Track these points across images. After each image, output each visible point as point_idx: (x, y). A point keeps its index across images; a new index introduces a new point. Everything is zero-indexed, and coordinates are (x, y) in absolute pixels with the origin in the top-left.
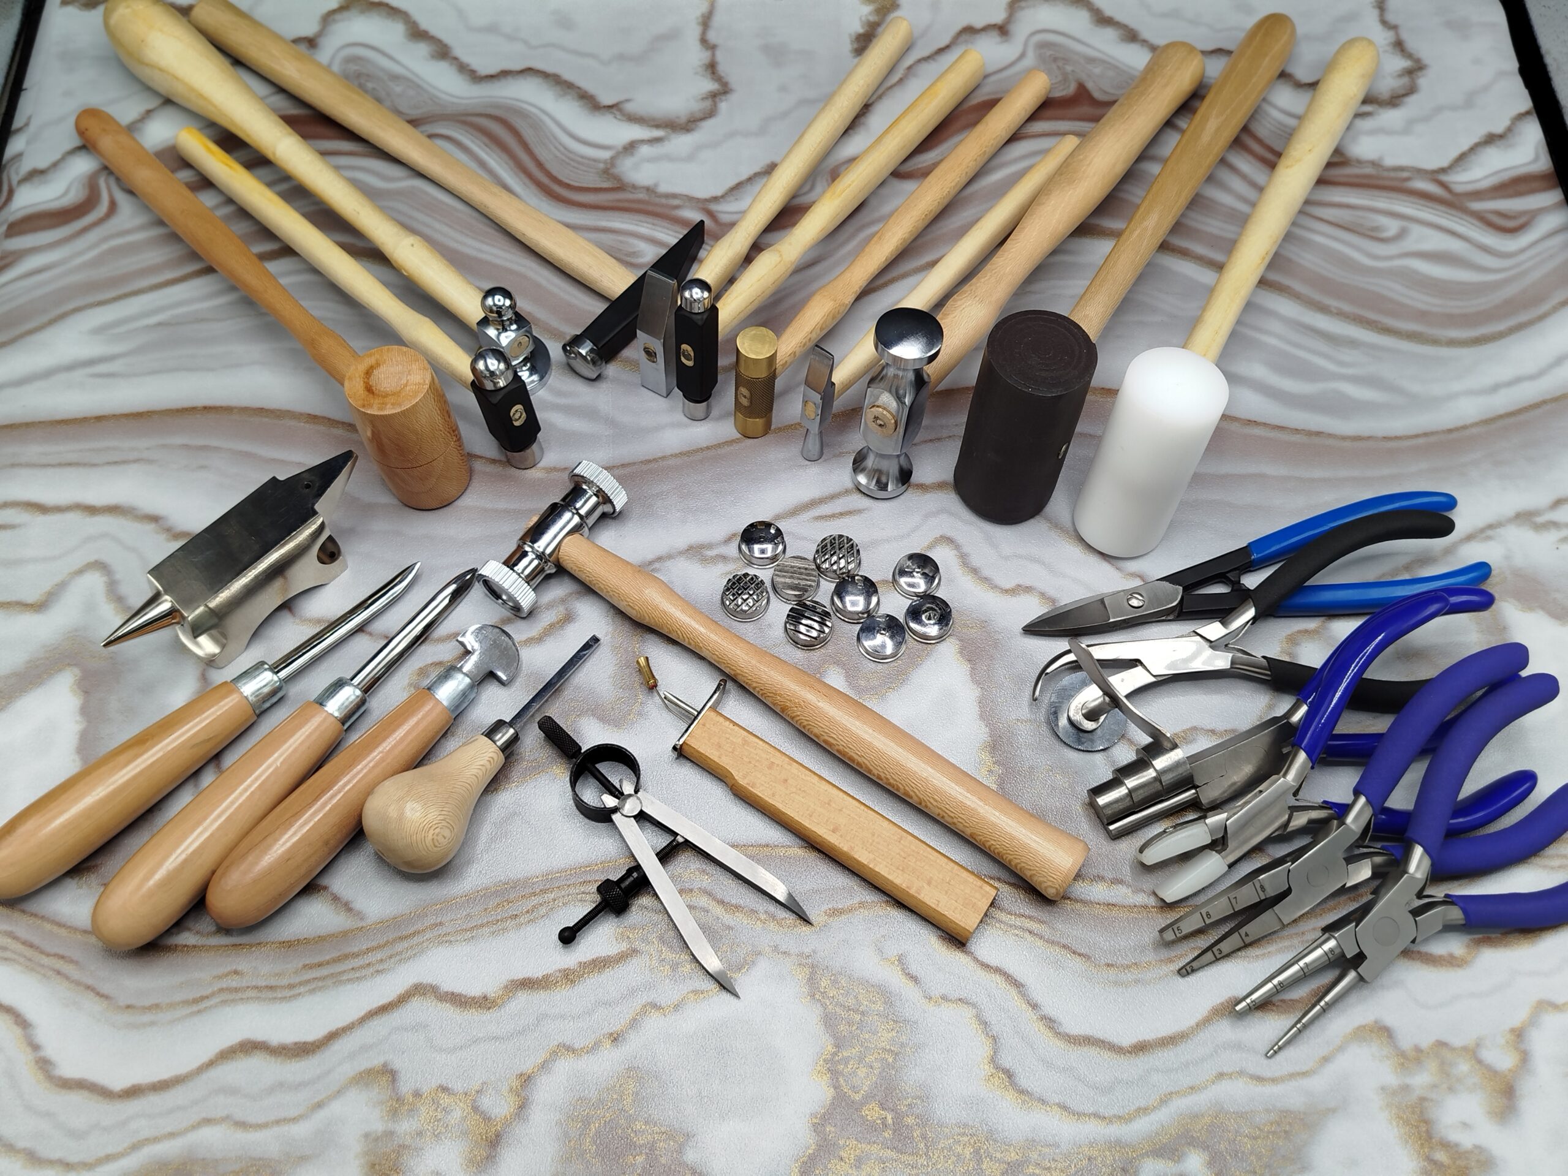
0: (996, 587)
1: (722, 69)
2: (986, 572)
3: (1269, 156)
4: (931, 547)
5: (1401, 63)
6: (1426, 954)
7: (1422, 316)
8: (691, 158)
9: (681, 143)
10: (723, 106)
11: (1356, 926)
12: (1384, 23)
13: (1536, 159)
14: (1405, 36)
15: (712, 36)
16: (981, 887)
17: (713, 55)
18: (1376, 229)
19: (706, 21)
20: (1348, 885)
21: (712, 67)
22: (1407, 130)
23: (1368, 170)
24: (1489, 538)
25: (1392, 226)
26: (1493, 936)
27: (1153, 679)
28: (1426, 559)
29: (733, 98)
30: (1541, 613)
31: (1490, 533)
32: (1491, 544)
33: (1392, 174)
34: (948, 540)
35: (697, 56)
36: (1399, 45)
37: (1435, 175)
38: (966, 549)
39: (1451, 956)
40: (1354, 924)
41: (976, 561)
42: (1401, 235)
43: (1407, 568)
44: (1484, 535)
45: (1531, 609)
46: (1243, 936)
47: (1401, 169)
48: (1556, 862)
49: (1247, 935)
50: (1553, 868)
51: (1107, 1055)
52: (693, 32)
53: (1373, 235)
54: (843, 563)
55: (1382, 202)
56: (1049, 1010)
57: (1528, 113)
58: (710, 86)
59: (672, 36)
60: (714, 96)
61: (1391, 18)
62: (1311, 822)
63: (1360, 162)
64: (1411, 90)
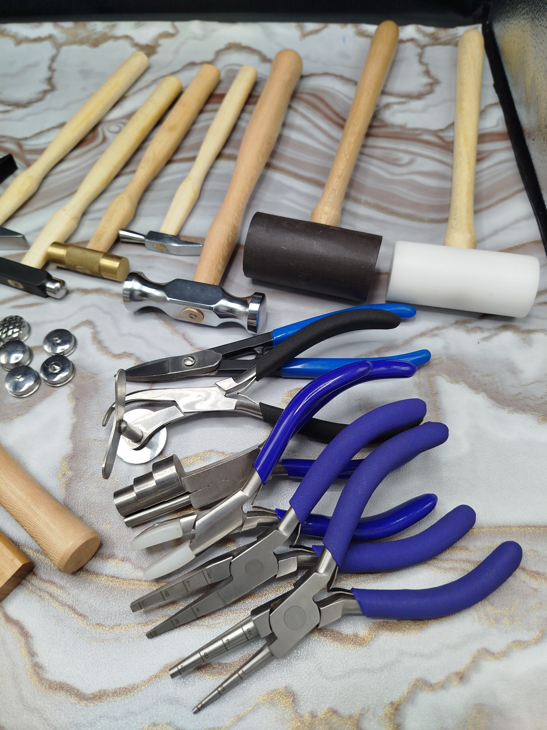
0: (110, 353)
1: (54, 81)
2: (107, 344)
3: (341, 122)
4: (78, 326)
5: (426, 80)
6: (338, 632)
7: (416, 206)
8: (21, 119)
9: (20, 112)
10: (49, 97)
11: (271, 612)
12: (421, 62)
13: (498, 125)
14: (432, 69)
15: (55, 66)
16: (12, 560)
17: (53, 74)
18: (397, 159)
19: (53, 59)
20: (277, 577)
21: (49, 80)
22: (424, 110)
23: (398, 130)
24: (436, 335)
25: (406, 158)
26: (391, 621)
27: (182, 415)
28: (392, 346)
29: (55, 93)
30: (463, 384)
31: (436, 332)
32: (437, 339)
33: (411, 132)
34: (89, 323)
35: (44, 73)
36: (427, 73)
37: (435, 133)
38: (99, 329)
39: (356, 636)
40: (269, 610)
41: (102, 336)
42: (411, 162)
43: (377, 351)
44: (432, 333)
45: (457, 382)
46: (195, 610)
47: (417, 129)
48: (450, 565)
49: (198, 610)
50: (446, 569)
51: (73, 700)
52: (46, 63)
53: (395, 162)
54: (10, 333)
55: (402, 146)
56: (43, 658)
57: (495, 104)
58: (46, 87)
59: (34, 65)
60: (45, 92)
61: (425, 60)
62: (259, 524)
63: (393, 126)
64: (431, 92)
